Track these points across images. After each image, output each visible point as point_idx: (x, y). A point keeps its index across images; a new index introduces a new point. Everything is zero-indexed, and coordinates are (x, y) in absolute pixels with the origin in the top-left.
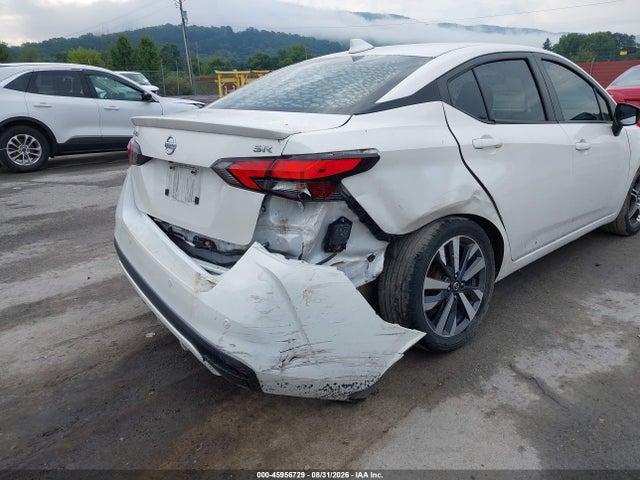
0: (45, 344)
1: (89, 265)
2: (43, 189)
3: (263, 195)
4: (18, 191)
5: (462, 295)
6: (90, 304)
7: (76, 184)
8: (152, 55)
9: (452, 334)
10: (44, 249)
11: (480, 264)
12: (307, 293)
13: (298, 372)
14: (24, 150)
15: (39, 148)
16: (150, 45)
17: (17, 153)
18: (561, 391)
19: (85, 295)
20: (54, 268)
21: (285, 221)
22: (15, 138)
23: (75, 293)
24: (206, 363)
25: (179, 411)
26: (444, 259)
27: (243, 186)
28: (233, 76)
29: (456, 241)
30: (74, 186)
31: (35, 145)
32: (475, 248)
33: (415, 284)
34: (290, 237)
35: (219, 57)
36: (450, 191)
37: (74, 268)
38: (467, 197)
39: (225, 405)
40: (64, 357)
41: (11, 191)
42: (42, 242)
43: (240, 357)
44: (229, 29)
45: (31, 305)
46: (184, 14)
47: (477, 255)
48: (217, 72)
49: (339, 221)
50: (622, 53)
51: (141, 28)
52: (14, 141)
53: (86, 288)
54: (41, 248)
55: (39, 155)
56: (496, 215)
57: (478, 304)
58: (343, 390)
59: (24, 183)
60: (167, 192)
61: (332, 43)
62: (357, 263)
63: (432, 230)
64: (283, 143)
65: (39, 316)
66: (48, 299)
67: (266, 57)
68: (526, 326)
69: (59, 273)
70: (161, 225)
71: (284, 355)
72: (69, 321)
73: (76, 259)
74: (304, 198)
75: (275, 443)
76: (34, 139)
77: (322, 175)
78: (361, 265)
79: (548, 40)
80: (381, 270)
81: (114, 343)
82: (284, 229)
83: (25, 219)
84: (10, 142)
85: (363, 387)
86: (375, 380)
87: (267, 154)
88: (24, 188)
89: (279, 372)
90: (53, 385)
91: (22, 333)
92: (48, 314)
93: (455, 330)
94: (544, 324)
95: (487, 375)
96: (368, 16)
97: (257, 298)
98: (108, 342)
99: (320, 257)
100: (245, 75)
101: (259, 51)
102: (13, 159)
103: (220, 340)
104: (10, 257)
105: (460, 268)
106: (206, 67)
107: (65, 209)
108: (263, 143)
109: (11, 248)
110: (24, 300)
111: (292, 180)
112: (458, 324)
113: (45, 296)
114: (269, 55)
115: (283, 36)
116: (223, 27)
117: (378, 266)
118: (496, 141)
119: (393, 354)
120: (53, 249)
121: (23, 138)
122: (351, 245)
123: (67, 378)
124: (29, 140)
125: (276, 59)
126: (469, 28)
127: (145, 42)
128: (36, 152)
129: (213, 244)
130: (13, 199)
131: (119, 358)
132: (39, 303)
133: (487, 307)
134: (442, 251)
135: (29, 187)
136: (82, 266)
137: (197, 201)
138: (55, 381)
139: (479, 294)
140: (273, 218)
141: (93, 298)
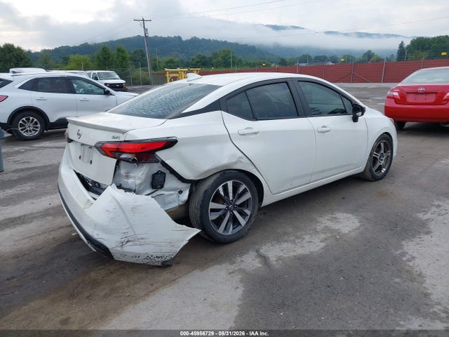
0: (17, 238)
1: (53, 197)
2: (38, 151)
3: (116, 160)
4: (22, 152)
5: (235, 212)
6: (47, 218)
7: (58, 148)
8: (124, 58)
9: (230, 233)
10: (29, 188)
11: (248, 196)
12: (134, 209)
13: (131, 249)
14: (29, 127)
15: (39, 125)
16: (123, 52)
17: (25, 129)
18: (275, 263)
19: (46, 213)
20: (33, 198)
21: (128, 173)
22: (24, 119)
23: (41, 212)
24: (89, 245)
25: (76, 270)
26: (222, 193)
27: (108, 156)
28: (177, 72)
29: (230, 184)
30: (56, 150)
31: (36, 123)
32: (243, 187)
33: (204, 206)
34: (130, 181)
35: (172, 57)
36: (224, 157)
37: (43, 199)
38: (234, 160)
39: (100, 267)
40: (25, 245)
41: (19, 152)
42: (30, 184)
43: (101, 241)
44: (179, 38)
45: (15, 218)
46: (146, 30)
47: (245, 191)
48: (166, 69)
49: (157, 173)
50: (443, 54)
51: (120, 38)
52: (23, 121)
53: (48, 210)
54: (27, 187)
55: (38, 130)
56: (255, 169)
57: (247, 218)
58: (157, 259)
59: (27, 148)
60: (80, 157)
61: (251, 47)
62: (171, 195)
63: (214, 178)
64: (125, 134)
65: (17, 224)
66: (24, 216)
67: (204, 57)
68: (279, 231)
69: (35, 201)
70: (78, 175)
71: (123, 240)
72: (33, 226)
73: (45, 194)
74: (134, 161)
75: (118, 284)
76: (35, 120)
77: (143, 150)
78: (174, 196)
79: (402, 43)
80: (187, 198)
81: (54, 238)
82: (127, 177)
83: (22, 170)
84: (21, 122)
85: (168, 258)
86: (175, 254)
87: (117, 140)
88: (27, 150)
89: (119, 249)
90: (17, 257)
91: (8, 232)
92: (23, 223)
93: (231, 231)
94: (290, 230)
95: (242, 254)
96: (275, 28)
97: (108, 211)
98: (51, 237)
99: (149, 191)
100: (184, 71)
101: (200, 53)
102: (22, 132)
103: (93, 232)
104: (9, 192)
105: (234, 197)
106: (162, 64)
107: (47, 164)
108: (116, 135)
109: (11, 187)
110: (12, 216)
111: (130, 153)
112: (233, 229)
113: (23, 214)
114: (206, 56)
115: (216, 42)
116: (175, 37)
117: (185, 196)
118: (255, 130)
119: (182, 241)
120: (34, 188)
121: (29, 119)
122: (166, 186)
123: (25, 255)
124: (33, 120)
125: (211, 58)
126: (346, 34)
127: (119, 50)
128: (37, 127)
129: (99, 184)
130: (18, 158)
131: (54, 245)
132: (19, 217)
133: (253, 220)
134: (220, 188)
135: (29, 150)
136: (48, 197)
137: (91, 162)
138: (18, 256)
139: (248, 212)
140: (123, 171)
141: (49, 215)
